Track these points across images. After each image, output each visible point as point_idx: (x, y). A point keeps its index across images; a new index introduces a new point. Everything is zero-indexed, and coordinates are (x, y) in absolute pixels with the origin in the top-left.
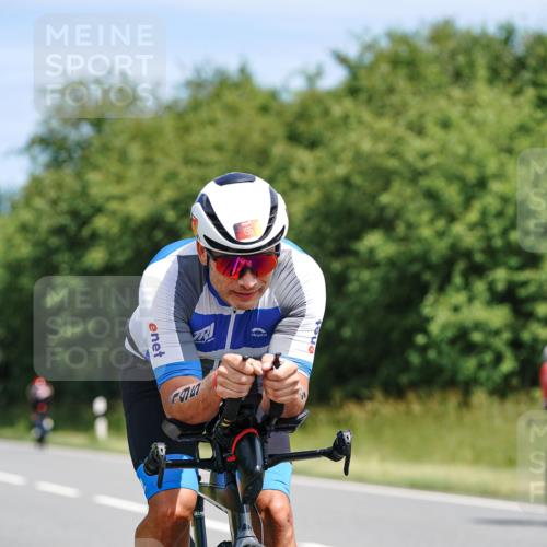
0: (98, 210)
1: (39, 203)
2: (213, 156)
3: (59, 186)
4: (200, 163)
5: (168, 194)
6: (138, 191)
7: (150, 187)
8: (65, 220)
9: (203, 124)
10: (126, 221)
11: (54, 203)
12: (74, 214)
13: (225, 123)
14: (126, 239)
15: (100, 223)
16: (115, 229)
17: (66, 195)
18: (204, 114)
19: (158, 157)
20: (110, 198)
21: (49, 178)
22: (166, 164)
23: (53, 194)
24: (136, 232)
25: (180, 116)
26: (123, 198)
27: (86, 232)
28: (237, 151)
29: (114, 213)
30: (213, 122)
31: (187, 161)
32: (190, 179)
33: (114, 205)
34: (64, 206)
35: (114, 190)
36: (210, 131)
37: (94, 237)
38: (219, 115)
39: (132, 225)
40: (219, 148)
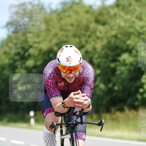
0: (31, 47)
1: (11, 45)
2: (70, 28)
3: (17, 38)
4: (65, 30)
5: (55, 41)
6: (44, 40)
7: (49, 39)
8: (20, 50)
9: (66, 17)
10: (40, 50)
11: (16, 44)
12: (23, 48)
13: (74, 17)
14: (40, 57)
15: (31, 51)
16: (37, 53)
17: (20, 42)
18: (67, 14)
19: (51, 28)
20: (35, 43)
21: (14, 36)
22: (53, 31)
23: (15, 41)
24: (44, 54)
25: (59, 14)
26: (39, 43)
27: (26, 54)
28: (78, 26)
29: (36, 48)
30: (70, 16)
31: (61, 30)
32: (62, 36)
33: (36, 45)
34: (19, 46)
35: (36, 40)
36: (69, 19)
37: (29, 56)
38: (72, 14)
39: (43, 51)
40: (72, 25)
